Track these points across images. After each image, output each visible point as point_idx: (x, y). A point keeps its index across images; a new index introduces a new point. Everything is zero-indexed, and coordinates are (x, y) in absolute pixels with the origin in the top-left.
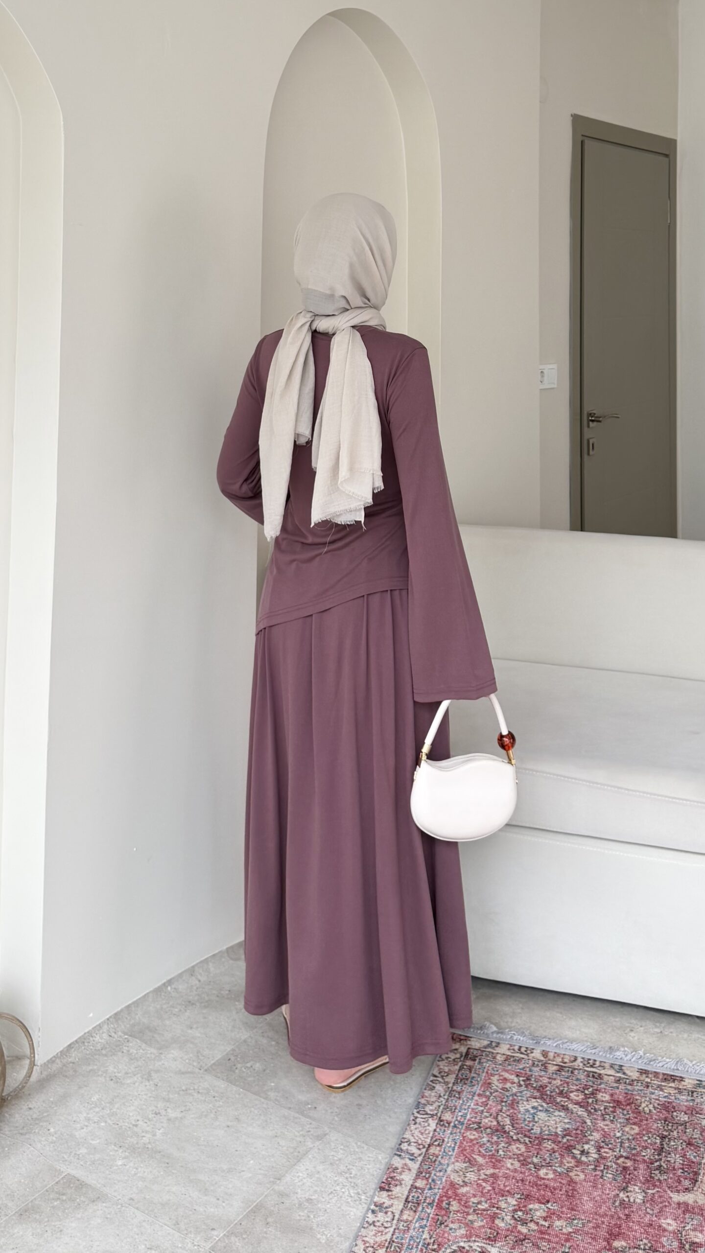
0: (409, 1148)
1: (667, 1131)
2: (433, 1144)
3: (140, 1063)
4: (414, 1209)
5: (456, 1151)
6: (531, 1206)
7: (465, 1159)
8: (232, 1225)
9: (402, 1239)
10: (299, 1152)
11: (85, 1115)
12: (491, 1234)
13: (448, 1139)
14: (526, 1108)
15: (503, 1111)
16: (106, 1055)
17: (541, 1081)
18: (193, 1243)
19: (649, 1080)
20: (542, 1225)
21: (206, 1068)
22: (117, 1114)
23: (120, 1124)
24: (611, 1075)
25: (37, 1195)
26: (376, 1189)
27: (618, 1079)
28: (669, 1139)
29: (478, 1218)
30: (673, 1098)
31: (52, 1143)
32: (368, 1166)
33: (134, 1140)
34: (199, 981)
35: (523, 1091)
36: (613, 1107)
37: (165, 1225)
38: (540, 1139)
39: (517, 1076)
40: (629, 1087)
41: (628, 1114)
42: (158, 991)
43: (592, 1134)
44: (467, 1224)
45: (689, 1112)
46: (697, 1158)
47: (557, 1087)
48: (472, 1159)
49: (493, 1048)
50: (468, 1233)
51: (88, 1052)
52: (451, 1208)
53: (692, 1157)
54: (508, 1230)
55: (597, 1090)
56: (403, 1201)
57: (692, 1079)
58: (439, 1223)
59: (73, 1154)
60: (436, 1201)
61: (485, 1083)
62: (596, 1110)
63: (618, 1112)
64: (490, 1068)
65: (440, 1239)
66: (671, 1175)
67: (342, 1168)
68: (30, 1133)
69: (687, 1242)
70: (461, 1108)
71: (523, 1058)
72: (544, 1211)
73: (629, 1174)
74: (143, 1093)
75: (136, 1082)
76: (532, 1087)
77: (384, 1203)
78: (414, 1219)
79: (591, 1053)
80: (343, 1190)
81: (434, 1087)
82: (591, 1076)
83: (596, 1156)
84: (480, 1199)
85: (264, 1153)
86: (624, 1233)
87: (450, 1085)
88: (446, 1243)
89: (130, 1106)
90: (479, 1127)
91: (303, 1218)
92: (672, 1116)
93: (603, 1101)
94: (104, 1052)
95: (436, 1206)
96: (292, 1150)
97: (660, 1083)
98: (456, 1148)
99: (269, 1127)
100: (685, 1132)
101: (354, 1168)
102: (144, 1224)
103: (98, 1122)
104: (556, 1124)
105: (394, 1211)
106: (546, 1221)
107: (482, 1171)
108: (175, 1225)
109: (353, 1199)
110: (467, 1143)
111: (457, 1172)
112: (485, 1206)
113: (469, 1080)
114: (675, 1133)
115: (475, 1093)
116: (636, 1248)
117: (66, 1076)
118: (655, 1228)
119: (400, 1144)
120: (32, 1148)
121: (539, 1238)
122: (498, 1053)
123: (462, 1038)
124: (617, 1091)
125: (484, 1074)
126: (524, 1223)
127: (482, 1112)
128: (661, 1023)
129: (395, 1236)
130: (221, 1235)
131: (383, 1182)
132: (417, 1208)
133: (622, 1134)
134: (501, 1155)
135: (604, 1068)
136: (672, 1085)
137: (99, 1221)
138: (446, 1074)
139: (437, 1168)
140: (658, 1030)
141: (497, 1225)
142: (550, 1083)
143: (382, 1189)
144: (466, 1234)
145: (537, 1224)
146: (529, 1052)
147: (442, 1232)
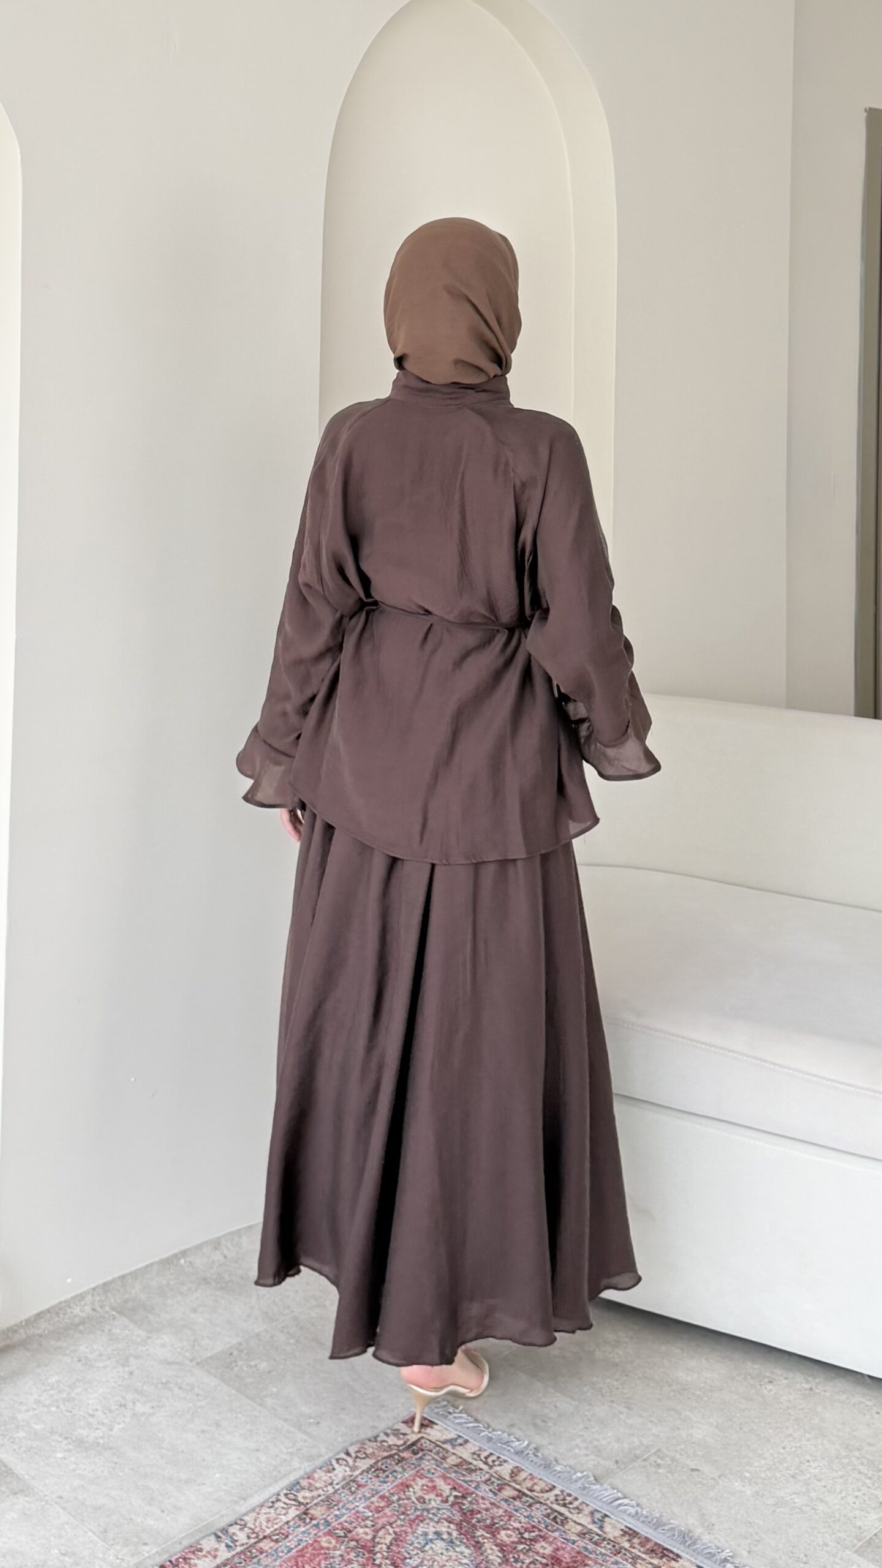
3: (120, 1346)
11: (35, 1397)
16: (81, 1332)
18: (117, 1556)
21: (199, 1360)
22: (74, 1400)
23: (74, 1412)
33: (85, 1432)
37: (91, 1531)
51: (60, 1325)
74: (115, 1380)
75: (108, 1366)
82: (552, 1517)
85: (236, 1467)
89: (92, 1393)
94: (81, 1327)
99: (253, 1439)
102: (67, 1527)
103: (48, 1406)
108: (102, 1532)
117: (26, 1349)
128: (815, 1378)
130: (154, 1551)
137: (15, 1516)
140: (808, 1386)
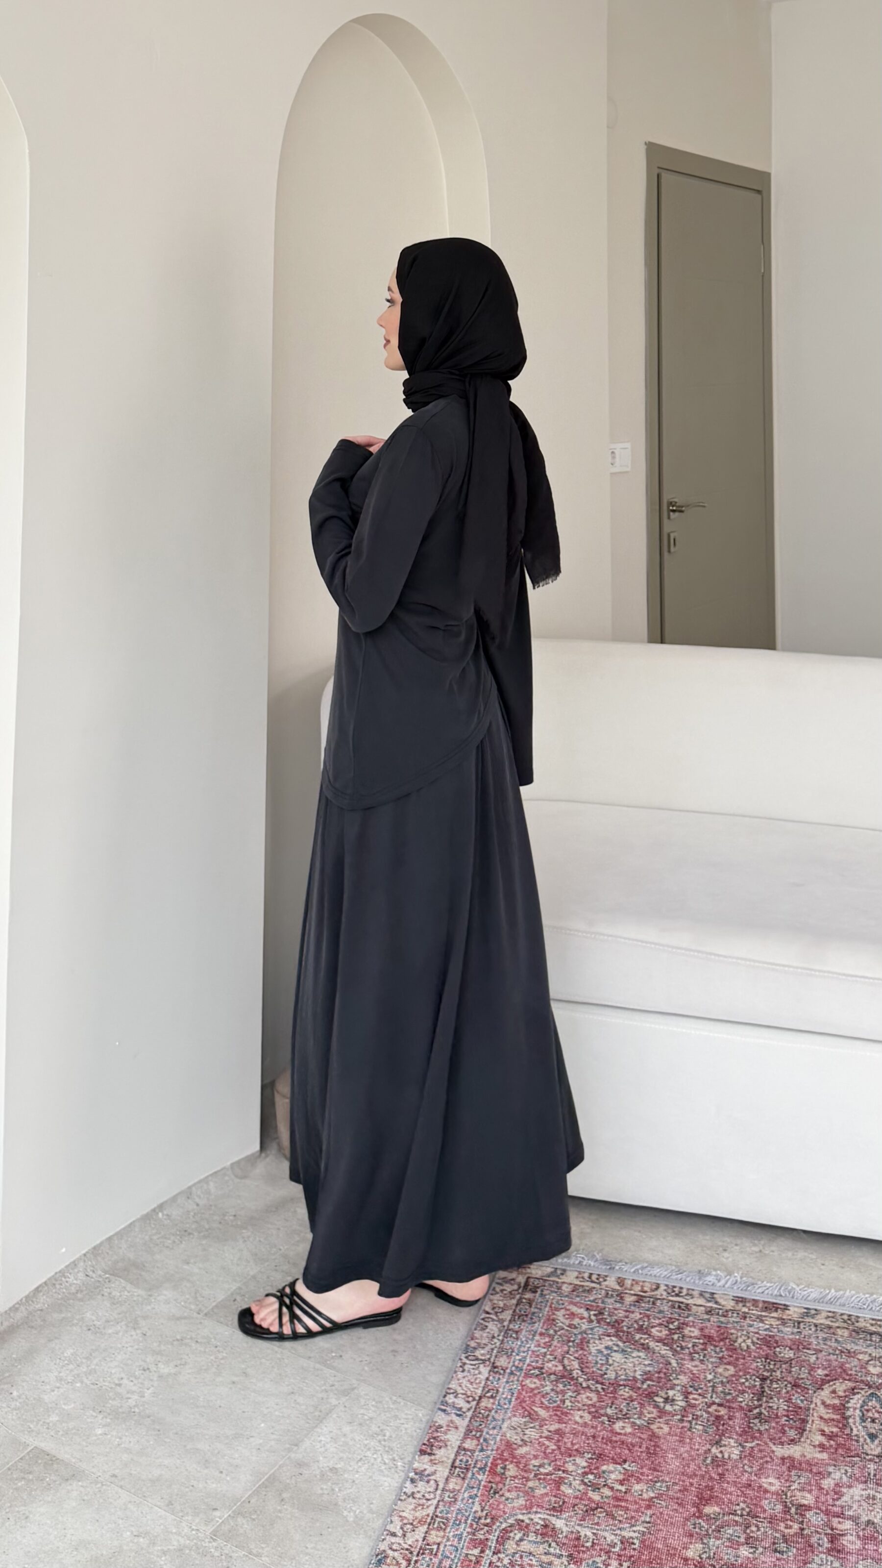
0: (456, 1401)
1: (768, 1371)
2: (484, 1396)
4: (462, 1475)
5: (513, 1403)
6: (604, 1468)
7: (524, 1413)
8: (239, 1503)
9: (446, 1514)
10: (321, 1411)
11: (56, 1374)
12: (555, 1503)
13: (504, 1388)
14: (598, 1348)
15: (570, 1353)
16: (81, 1300)
17: (616, 1315)
18: (191, 1527)
19: (745, 1310)
20: (617, 1490)
21: (205, 1311)
22: (95, 1372)
23: (100, 1385)
24: (701, 1306)
26: (416, 1452)
27: (709, 1309)
29: (540, 1484)
30: (776, 1330)
31: (16, 1409)
32: (406, 1426)
33: (117, 1403)
34: (198, 1205)
35: (595, 1327)
36: (703, 1344)
37: (157, 1506)
38: (616, 1385)
39: (588, 1309)
40: (722, 1319)
41: (722, 1352)
42: (147, 1218)
43: (679, 1377)
44: (527, 1492)
45: (795, 1347)
46: (805, 1402)
47: (635, 1321)
48: (532, 1412)
49: (558, 1277)
50: (528, 1503)
51: (60, 1296)
52: (508, 1473)
53: (799, 1402)
54: (576, 1498)
55: (683, 1324)
56: (449, 1467)
57: (798, 1307)
58: (492, 1491)
59: (41, 1423)
60: (489, 1465)
61: (548, 1320)
62: (682, 1348)
63: (709, 1350)
64: (554, 1301)
65: (494, 1512)
66: (773, 1424)
67: (374, 1428)
69: (793, 1505)
70: (518, 1350)
71: (594, 1288)
72: (620, 1473)
73: (723, 1424)
74: (130, 1344)
76: (605, 1322)
77: (425, 1470)
78: (462, 1487)
79: (676, 1279)
80: (375, 1456)
81: (486, 1326)
82: (676, 1306)
83: (683, 1404)
84: (542, 1462)
86: (717, 1496)
87: (506, 1324)
88: (502, 1516)
89: (111, 1361)
90: (541, 1374)
91: (326, 1492)
92: (774, 1353)
93: (691, 1337)
94: (79, 1295)
95: (489, 1471)
96: (312, 1409)
97: (759, 1313)
98: (513, 1400)
100: (790, 1372)
101: (388, 1428)
102: (129, 1506)
103: (72, 1383)
104: (634, 1367)
105: (438, 1479)
106: (622, 1485)
107: (546, 1427)
108: (168, 1505)
109: (387, 1466)
110: (526, 1393)
111: (515, 1429)
112: (548, 1469)
113: (530, 1316)
114: (778, 1373)
115: (536, 1332)
116: (733, 1514)
117: (32, 1327)
118: (754, 1489)
119: (445, 1396)
121: (614, 1506)
122: (564, 1283)
124: (708, 1324)
125: (547, 1309)
126: (596, 1488)
127: (545, 1354)
129: (438, 1510)
131: (424, 1444)
132: (466, 1475)
133: (715, 1377)
134: (568, 1406)
135: (692, 1297)
136: (774, 1315)
137: (74, 1504)
138: (500, 1310)
139: (489, 1424)
141: (563, 1492)
142: (627, 1317)
143: (423, 1452)
144: (526, 1504)
145: (612, 1488)
146: (601, 1280)
147: (496, 1503)
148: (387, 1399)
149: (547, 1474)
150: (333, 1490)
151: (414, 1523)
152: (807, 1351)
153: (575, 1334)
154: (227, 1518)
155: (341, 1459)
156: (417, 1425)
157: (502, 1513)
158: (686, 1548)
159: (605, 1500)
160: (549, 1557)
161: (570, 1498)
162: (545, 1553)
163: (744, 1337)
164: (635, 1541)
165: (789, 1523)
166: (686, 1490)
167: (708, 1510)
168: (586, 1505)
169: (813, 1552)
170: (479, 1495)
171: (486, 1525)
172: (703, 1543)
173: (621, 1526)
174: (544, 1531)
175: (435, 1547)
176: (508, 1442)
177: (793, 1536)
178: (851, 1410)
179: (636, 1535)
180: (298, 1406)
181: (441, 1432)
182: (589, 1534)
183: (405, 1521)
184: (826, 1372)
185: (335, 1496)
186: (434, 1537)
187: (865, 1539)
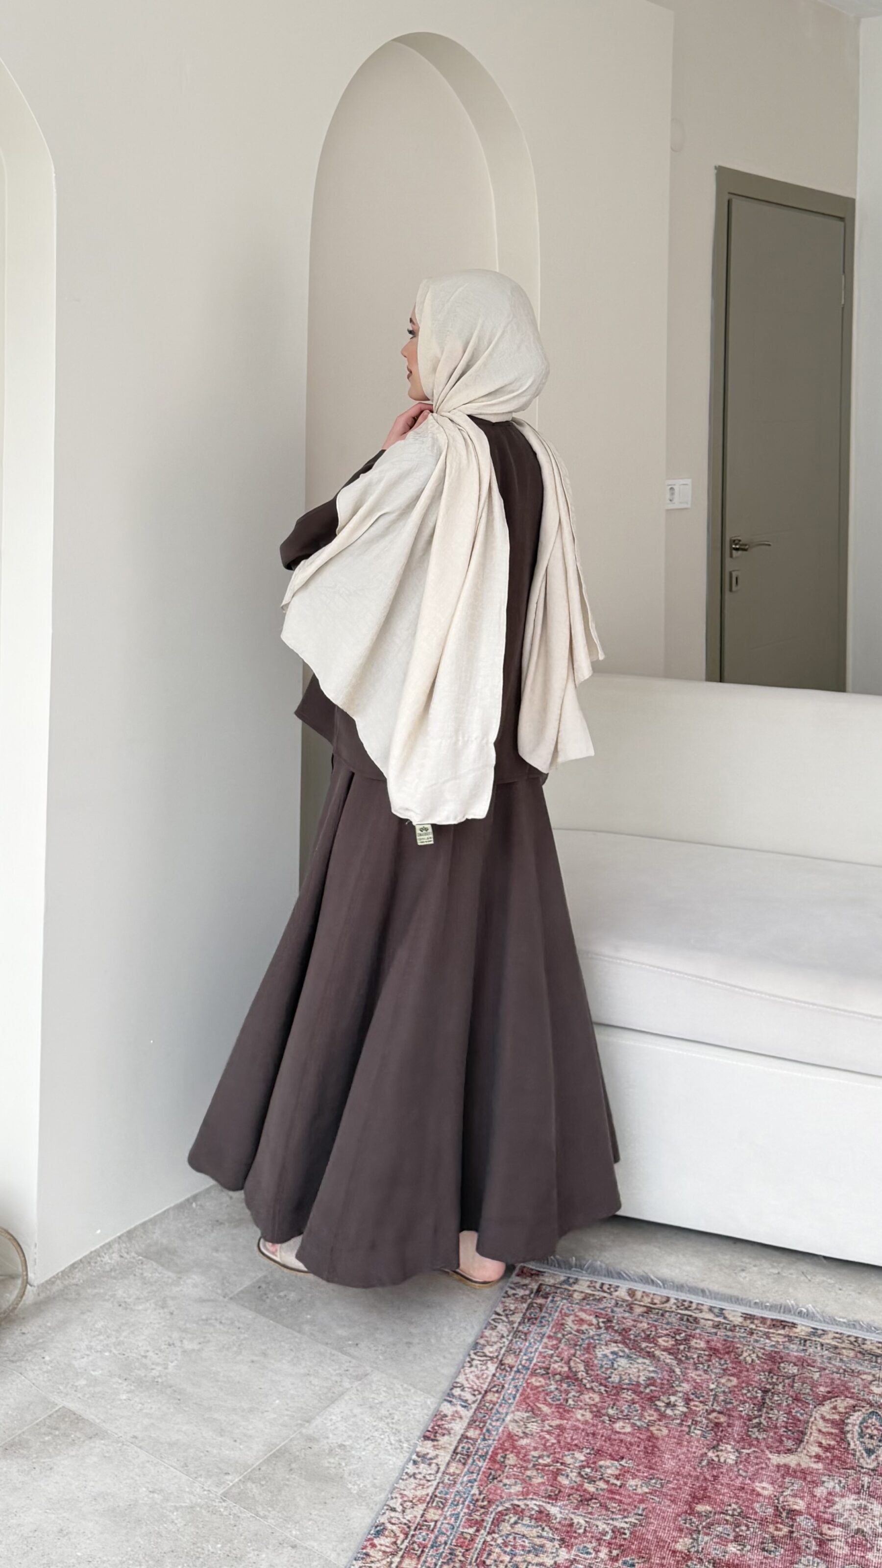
0: (463, 1394)
1: (771, 1384)
2: (490, 1390)
3: (154, 1288)
4: (463, 1461)
5: (517, 1398)
6: (602, 1463)
7: (527, 1408)
9: (447, 1493)
10: (334, 1393)
11: (86, 1343)
12: (551, 1492)
13: (510, 1384)
14: (604, 1353)
15: (577, 1355)
16: (115, 1278)
17: (624, 1323)
18: (203, 1487)
19: (754, 1327)
20: (613, 1484)
21: (231, 1296)
22: (123, 1344)
23: (127, 1355)
24: (709, 1320)
25: (26, 1428)
26: (419, 1438)
27: (716, 1324)
28: (772, 1393)
29: (538, 1473)
30: (782, 1347)
31: (47, 1372)
32: (414, 1411)
33: (142, 1373)
35: (602, 1334)
36: (708, 1356)
37: (172, 1466)
38: (619, 1389)
39: (596, 1316)
40: (729, 1333)
41: (727, 1364)
42: (181, 1207)
43: (682, 1384)
44: (524, 1479)
45: (799, 1363)
46: (805, 1416)
47: (643, 1331)
48: (535, 1407)
49: (570, 1285)
50: (525, 1490)
51: (94, 1274)
52: (507, 1462)
53: (799, 1415)
54: (572, 1488)
55: (690, 1336)
56: (451, 1453)
57: (806, 1326)
58: (491, 1477)
59: (70, 1385)
60: (490, 1453)
61: (557, 1324)
62: (687, 1358)
63: (714, 1361)
64: (565, 1307)
65: (491, 1497)
66: (772, 1434)
67: (383, 1412)
68: (22, 1360)
69: (784, 1510)
70: (526, 1350)
71: (605, 1297)
73: (722, 1431)
74: (157, 1321)
75: (148, 1308)
76: (613, 1329)
77: (428, 1454)
78: (462, 1472)
80: (382, 1437)
81: (496, 1327)
82: (685, 1319)
83: (685, 1410)
84: (541, 1453)
85: (292, 1392)
86: (710, 1497)
87: (516, 1325)
88: (497, 1500)
89: (139, 1335)
90: (547, 1372)
91: (333, 1466)
92: (778, 1368)
93: (696, 1348)
94: (113, 1274)
95: (490, 1459)
96: (325, 1391)
97: (767, 1330)
98: (518, 1395)
99: (300, 1364)
100: (792, 1387)
101: (398, 1413)
102: (148, 1465)
103: (101, 1352)
104: (639, 1371)
105: (439, 1463)
106: (618, 1479)
107: (547, 1422)
108: (183, 1467)
109: (393, 1447)
110: (532, 1390)
111: (517, 1422)
112: (548, 1460)
113: (538, 1320)
114: (780, 1387)
115: (544, 1335)
116: (724, 1513)
117: (67, 1299)
118: (747, 1492)
119: (452, 1389)
120: (23, 1378)
121: (609, 1499)
122: (575, 1291)
123: (533, 1272)
124: (715, 1338)
125: (557, 1314)
126: (592, 1481)
127: (552, 1356)
128: (779, 1263)
129: (438, 1491)
130: (237, 1480)
131: (429, 1431)
132: (466, 1460)
133: (717, 1386)
134: (570, 1405)
135: (701, 1311)
136: (782, 1332)
137: (95, 1459)
138: (511, 1313)
139: (493, 1416)
140: (775, 1271)
141: (560, 1482)
142: (635, 1327)
143: (426, 1438)
144: (522, 1492)
146: (612, 1290)
147: (494, 1488)
148: (399, 1386)
149: (546, 1465)
150: (340, 1464)
151: (414, 1501)
152: (812, 1368)
153: (582, 1339)
154: (238, 1483)
155: (350, 1437)
156: (426, 1411)
157: (498, 1497)
158: (676, 1542)
159: (602, 1493)
160: (542, 1539)
161: (566, 1488)
162: (538, 1536)
163: (749, 1352)
164: (626, 1531)
165: (779, 1526)
166: (680, 1489)
167: (700, 1508)
168: (581, 1496)
169: (800, 1553)
170: (478, 1479)
171: (482, 1507)
172: (694, 1539)
173: (614, 1516)
174: (539, 1516)
175: (432, 1524)
176: (510, 1433)
177: (782, 1538)
178: (850, 1426)
179: (628, 1526)
180: (313, 1387)
181: (445, 1421)
182: (582, 1522)
183: (405, 1499)
184: (828, 1389)
185: (341, 1470)
186: (432, 1514)
187: (853, 1546)
